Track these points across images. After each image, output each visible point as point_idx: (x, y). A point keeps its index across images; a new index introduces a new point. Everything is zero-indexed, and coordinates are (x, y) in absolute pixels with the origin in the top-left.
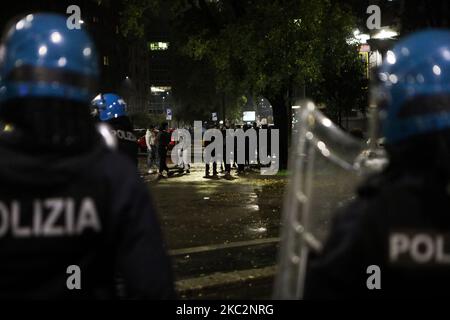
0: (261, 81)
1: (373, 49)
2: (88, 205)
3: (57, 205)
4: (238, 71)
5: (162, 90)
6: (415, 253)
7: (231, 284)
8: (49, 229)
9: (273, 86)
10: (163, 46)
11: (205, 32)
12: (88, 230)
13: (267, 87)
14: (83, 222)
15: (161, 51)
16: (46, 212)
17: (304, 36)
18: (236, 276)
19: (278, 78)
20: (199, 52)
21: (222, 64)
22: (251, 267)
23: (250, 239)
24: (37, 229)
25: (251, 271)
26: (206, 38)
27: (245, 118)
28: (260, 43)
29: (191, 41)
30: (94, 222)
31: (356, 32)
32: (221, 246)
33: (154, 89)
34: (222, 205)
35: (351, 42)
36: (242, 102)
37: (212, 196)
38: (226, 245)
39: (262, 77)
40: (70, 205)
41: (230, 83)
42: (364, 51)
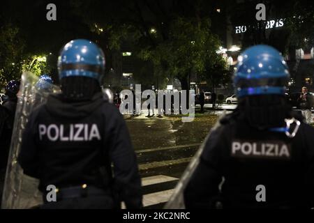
0: (176, 70)
1: (229, 56)
2: (94, 127)
3: (80, 126)
4: (165, 65)
5: (128, 75)
6: (243, 151)
7: (161, 167)
8: (76, 138)
9: (182, 73)
10: (129, 54)
11: (149, 47)
12: (95, 139)
13: (179, 74)
14: (92, 135)
15: (128, 56)
16: (76, 130)
17: (196, 49)
18: (164, 163)
19: (183, 69)
20: (146, 57)
21: (157, 62)
22: (171, 159)
23: (170, 146)
24: (71, 138)
25: (170, 161)
26: (149, 50)
27: (168, 88)
28: (176, 52)
29: (142, 52)
30: (97, 135)
31: (221, 48)
32: (156, 149)
33: (124, 75)
34: (157, 130)
35: (218, 52)
36: (166, 81)
37: (152, 125)
38: (159, 149)
39: (176, 69)
40: (86, 126)
41: (161, 71)
42: (225, 57)
